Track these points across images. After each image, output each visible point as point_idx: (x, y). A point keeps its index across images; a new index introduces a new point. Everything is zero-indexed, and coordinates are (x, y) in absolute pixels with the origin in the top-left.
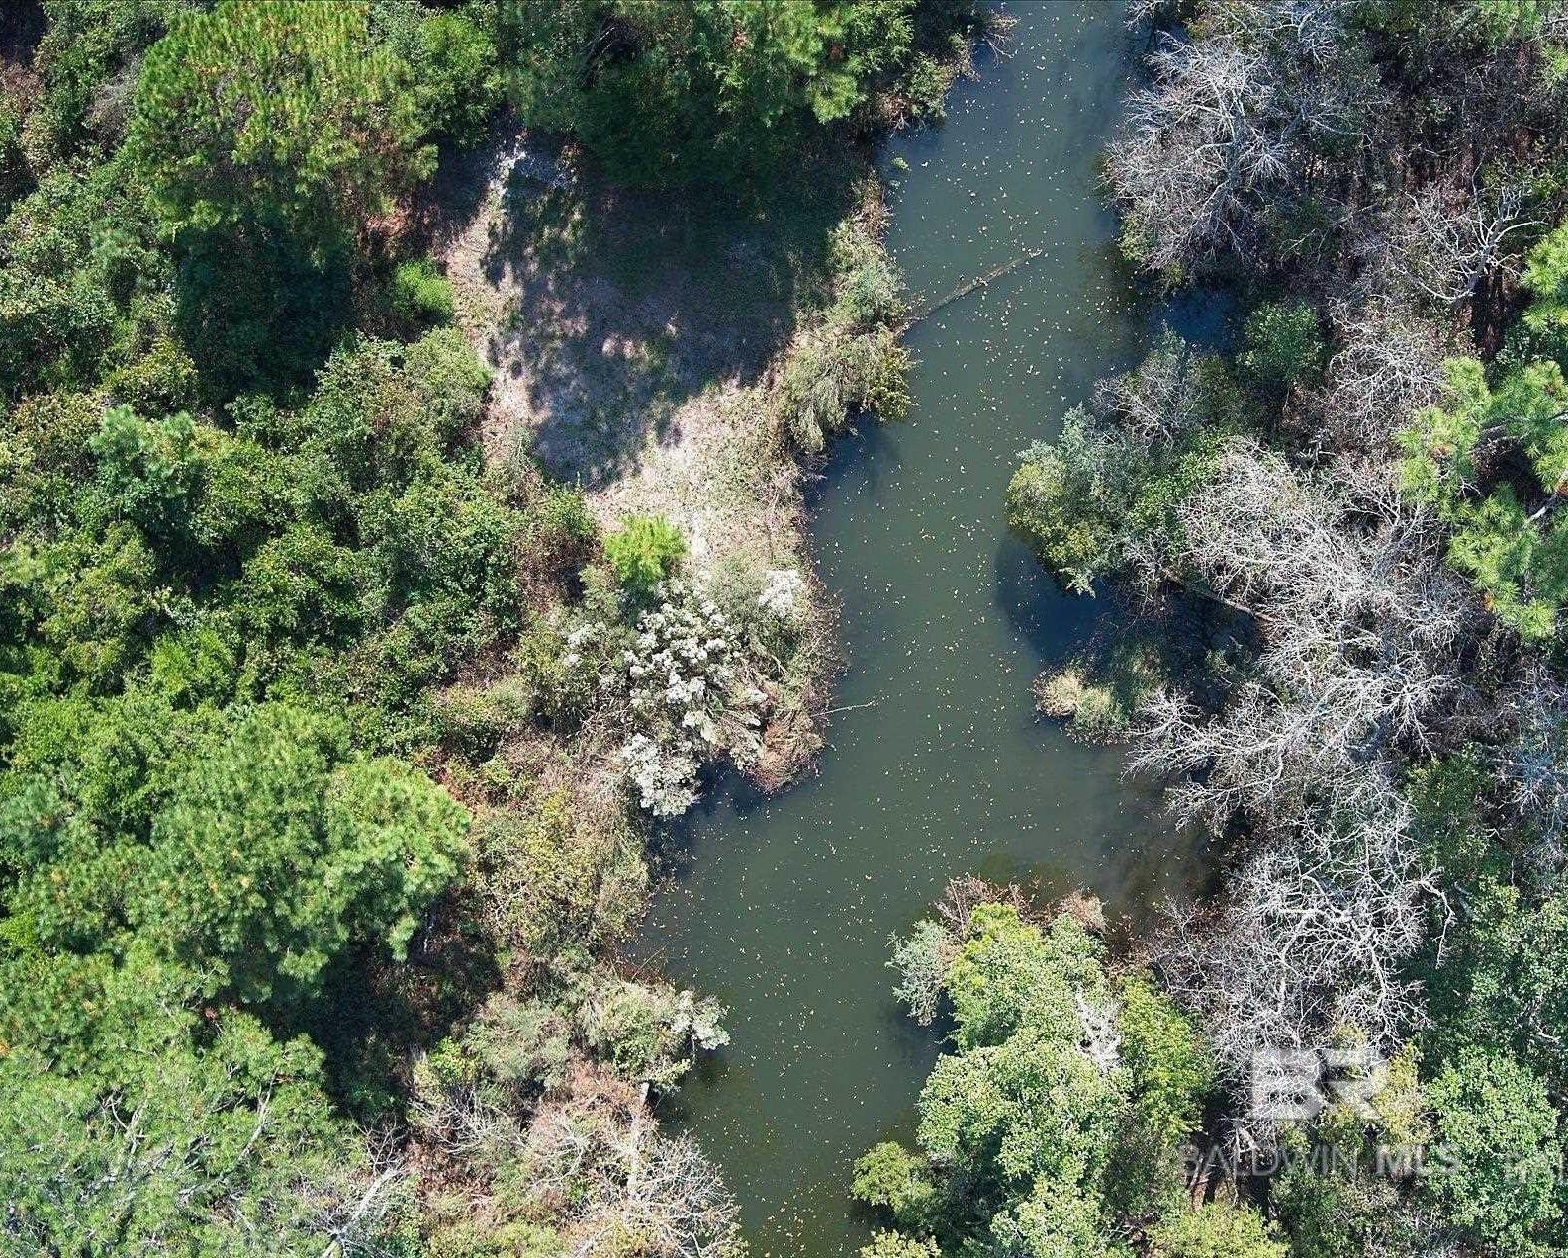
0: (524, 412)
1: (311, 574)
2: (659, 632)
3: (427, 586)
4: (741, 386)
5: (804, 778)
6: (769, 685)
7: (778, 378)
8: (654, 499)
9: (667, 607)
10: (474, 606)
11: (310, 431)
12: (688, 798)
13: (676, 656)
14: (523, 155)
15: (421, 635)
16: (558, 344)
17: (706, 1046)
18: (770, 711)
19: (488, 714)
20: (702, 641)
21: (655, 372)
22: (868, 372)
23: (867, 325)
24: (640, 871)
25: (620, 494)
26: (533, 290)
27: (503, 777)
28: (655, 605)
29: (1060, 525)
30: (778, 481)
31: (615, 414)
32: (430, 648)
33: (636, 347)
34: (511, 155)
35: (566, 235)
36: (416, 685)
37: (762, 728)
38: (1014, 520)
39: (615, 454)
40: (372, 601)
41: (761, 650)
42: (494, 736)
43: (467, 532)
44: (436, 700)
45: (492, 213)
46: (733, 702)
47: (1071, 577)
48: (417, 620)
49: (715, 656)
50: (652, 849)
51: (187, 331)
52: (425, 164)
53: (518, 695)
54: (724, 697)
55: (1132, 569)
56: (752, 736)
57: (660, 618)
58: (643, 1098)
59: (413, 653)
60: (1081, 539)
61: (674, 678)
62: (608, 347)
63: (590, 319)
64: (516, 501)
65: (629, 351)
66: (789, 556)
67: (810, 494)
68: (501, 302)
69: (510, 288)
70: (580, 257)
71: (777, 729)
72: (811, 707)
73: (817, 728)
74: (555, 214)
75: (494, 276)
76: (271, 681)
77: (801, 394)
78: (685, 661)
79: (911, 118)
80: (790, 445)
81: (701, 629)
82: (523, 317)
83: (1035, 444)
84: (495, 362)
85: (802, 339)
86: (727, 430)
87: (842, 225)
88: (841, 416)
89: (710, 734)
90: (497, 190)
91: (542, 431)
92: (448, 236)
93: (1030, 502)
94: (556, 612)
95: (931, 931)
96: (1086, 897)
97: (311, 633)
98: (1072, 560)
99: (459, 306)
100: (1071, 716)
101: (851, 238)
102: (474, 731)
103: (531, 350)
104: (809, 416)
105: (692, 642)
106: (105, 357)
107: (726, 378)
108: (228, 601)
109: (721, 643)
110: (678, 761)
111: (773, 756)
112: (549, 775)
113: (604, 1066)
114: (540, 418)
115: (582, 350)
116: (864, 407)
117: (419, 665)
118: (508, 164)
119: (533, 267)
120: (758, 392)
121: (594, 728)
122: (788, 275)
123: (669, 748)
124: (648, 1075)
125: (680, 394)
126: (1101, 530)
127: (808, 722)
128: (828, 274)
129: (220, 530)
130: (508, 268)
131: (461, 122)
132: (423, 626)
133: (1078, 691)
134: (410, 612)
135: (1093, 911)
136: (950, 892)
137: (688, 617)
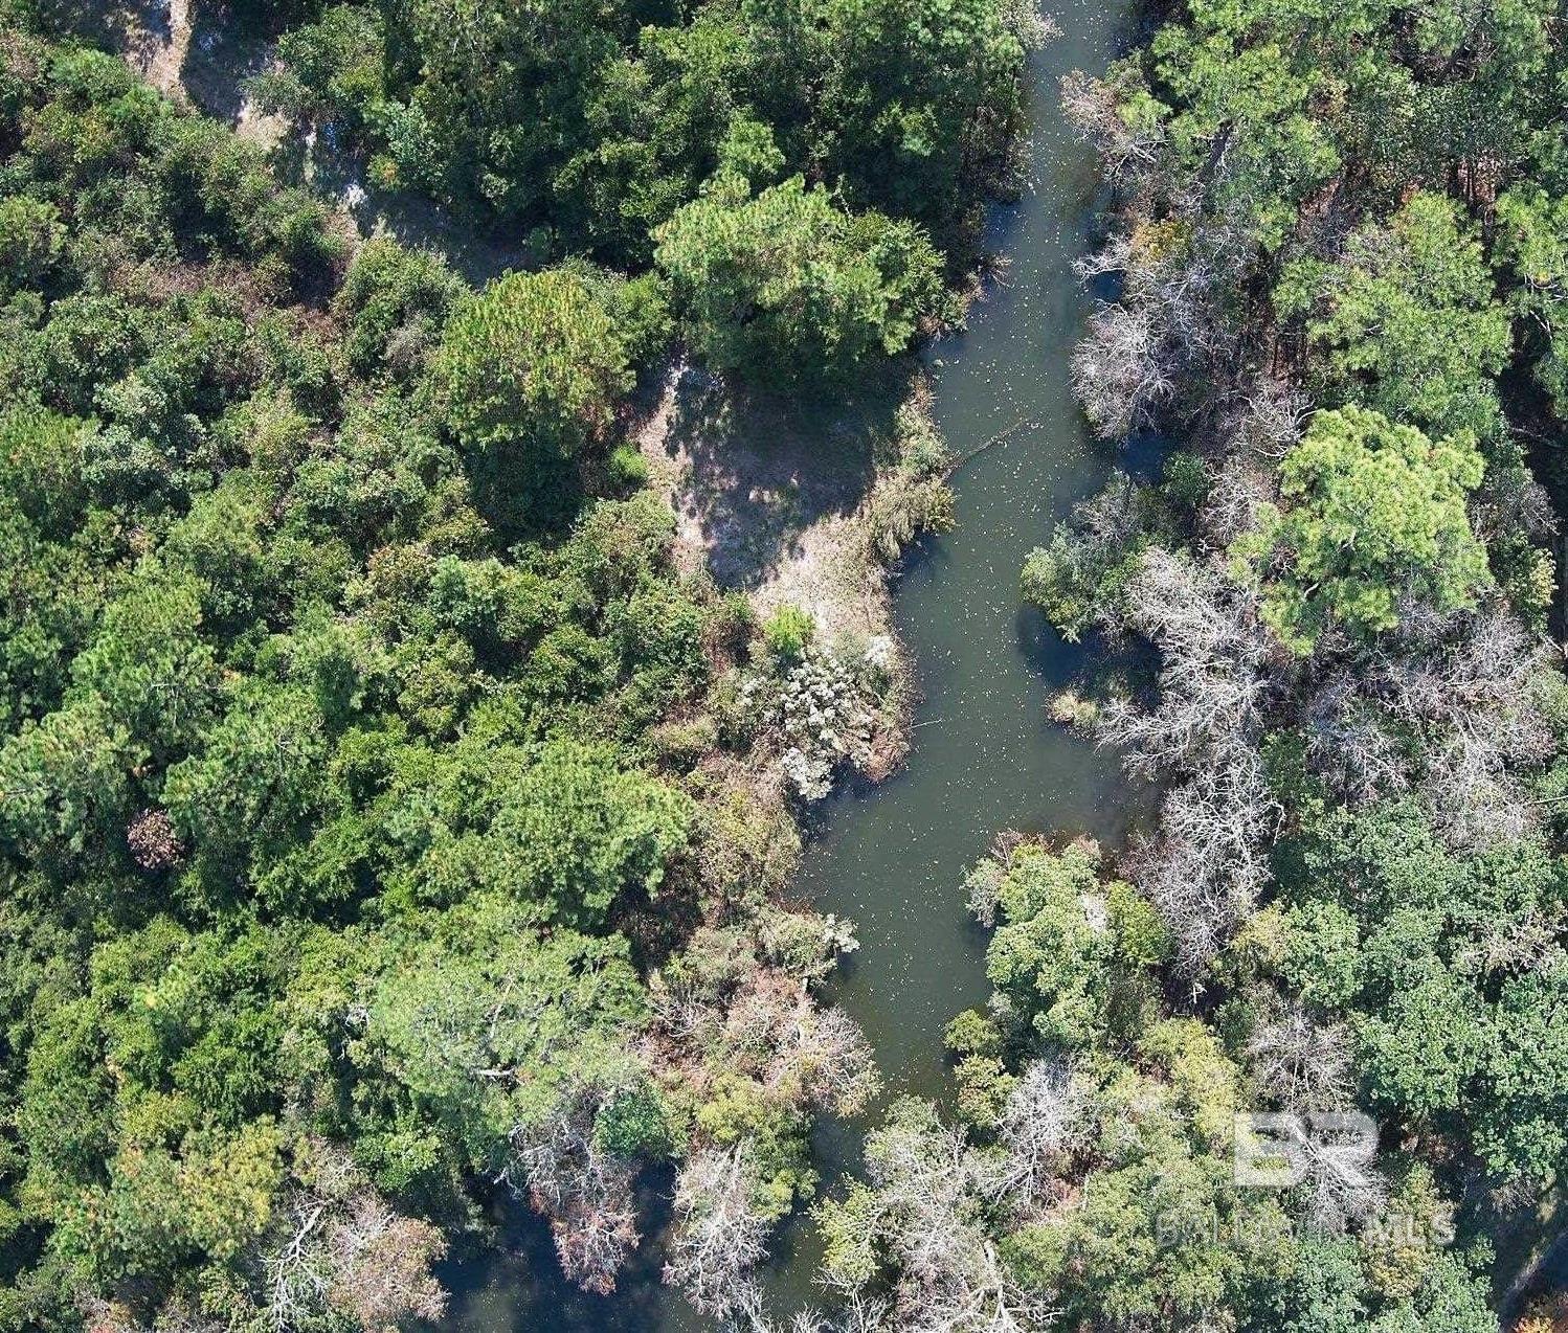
0: (700, 542)
1: (574, 656)
2: (801, 681)
3: (647, 660)
4: (842, 518)
5: (898, 772)
6: (874, 712)
7: (867, 511)
8: (790, 595)
9: (806, 664)
10: (677, 671)
11: (565, 563)
12: (827, 787)
13: (813, 695)
14: (686, 369)
15: (644, 691)
16: (718, 495)
17: (844, 950)
18: (875, 728)
19: (691, 741)
20: (830, 685)
21: (786, 510)
22: (927, 506)
23: (925, 476)
24: (796, 841)
25: (767, 592)
26: (700, 459)
27: (702, 782)
28: (799, 664)
29: (1055, 599)
30: (871, 578)
31: (760, 539)
32: (650, 700)
33: (772, 495)
34: (678, 369)
35: (719, 422)
36: (642, 724)
37: (870, 741)
38: (1026, 596)
39: (762, 566)
40: (611, 671)
41: (868, 689)
42: (696, 755)
43: (673, 624)
44: (656, 733)
45: (668, 409)
46: (850, 724)
47: (1064, 632)
48: (642, 682)
49: (838, 694)
50: (802, 823)
51: (478, 501)
52: (628, 385)
53: (709, 727)
54: (846, 721)
55: (1102, 625)
56: (865, 745)
57: (803, 671)
58: (804, 988)
59: (640, 704)
60: (1069, 607)
61: (813, 709)
62: (752, 495)
63: (740, 477)
64: (700, 601)
65: (767, 497)
66: (881, 627)
67: (892, 586)
68: (679, 469)
69: (683, 458)
70: (730, 436)
71: (880, 740)
72: (901, 725)
73: (906, 738)
74: (712, 407)
75: (672, 451)
76: (549, 727)
77: (884, 523)
78: (819, 699)
79: (944, 332)
80: (877, 554)
81: (830, 678)
82: (695, 477)
83: (1036, 549)
84: (677, 509)
85: (880, 484)
86: (835, 546)
87: (903, 407)
88: (911, 535)
89: (837, 744)
90: (671, 393)
91: (712, 553)
92: (639, 426)
93: (1036, 585)
94: (731, 673)
95: (987, 865)
96: (1088, 839)
97: (572, 694)
98: (1064, 621)
99: (652, 473)
100: (1071, 721)
101: (910, 416)
102: (682, 752)
103: (700, 501)
104: (890, 536)
105: (823, 686)
106: (422, 520)
107: (833, 513)
108: (519, 677)
109: (842, 685)
110: (817, 764)
111: (878, 758)
112: (730, 780)
113: (776, 971)
114: (709, 545)
115: (735, 498)
116: (925, 529)
117: (642, 712)
118: (677, 375)
119: (699, 444)
120: (854, 520)
121: (760, 746)
122: (869, 442)
123: (812, 756)
124: (807, 973)
125: (802, 524)
126: (1082, 601)
127: (900, 735)
128: (895, 440)
129: (516, 631)
130: (681, 446)
131: (649, 353)
132: (647, 686)
133: (1075, 704)
134: (636, 677)
135: (1094, 847)
136: (999, 841)
137: (820, 671)
